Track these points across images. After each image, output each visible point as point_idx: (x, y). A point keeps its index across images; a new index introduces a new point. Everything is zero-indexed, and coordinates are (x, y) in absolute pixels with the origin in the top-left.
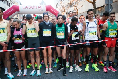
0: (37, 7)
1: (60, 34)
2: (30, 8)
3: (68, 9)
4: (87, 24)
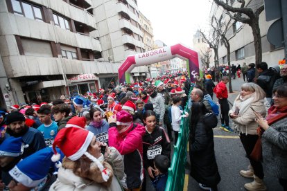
0: (158, 52)
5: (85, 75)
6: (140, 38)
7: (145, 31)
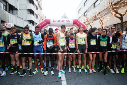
0: (66, 21)
1: (103, 43)
2: (59, 21)
3: (93, 23)
4: (124, 36)
5: (10, 24)
6: (37, 9)
7: (39, 5)
